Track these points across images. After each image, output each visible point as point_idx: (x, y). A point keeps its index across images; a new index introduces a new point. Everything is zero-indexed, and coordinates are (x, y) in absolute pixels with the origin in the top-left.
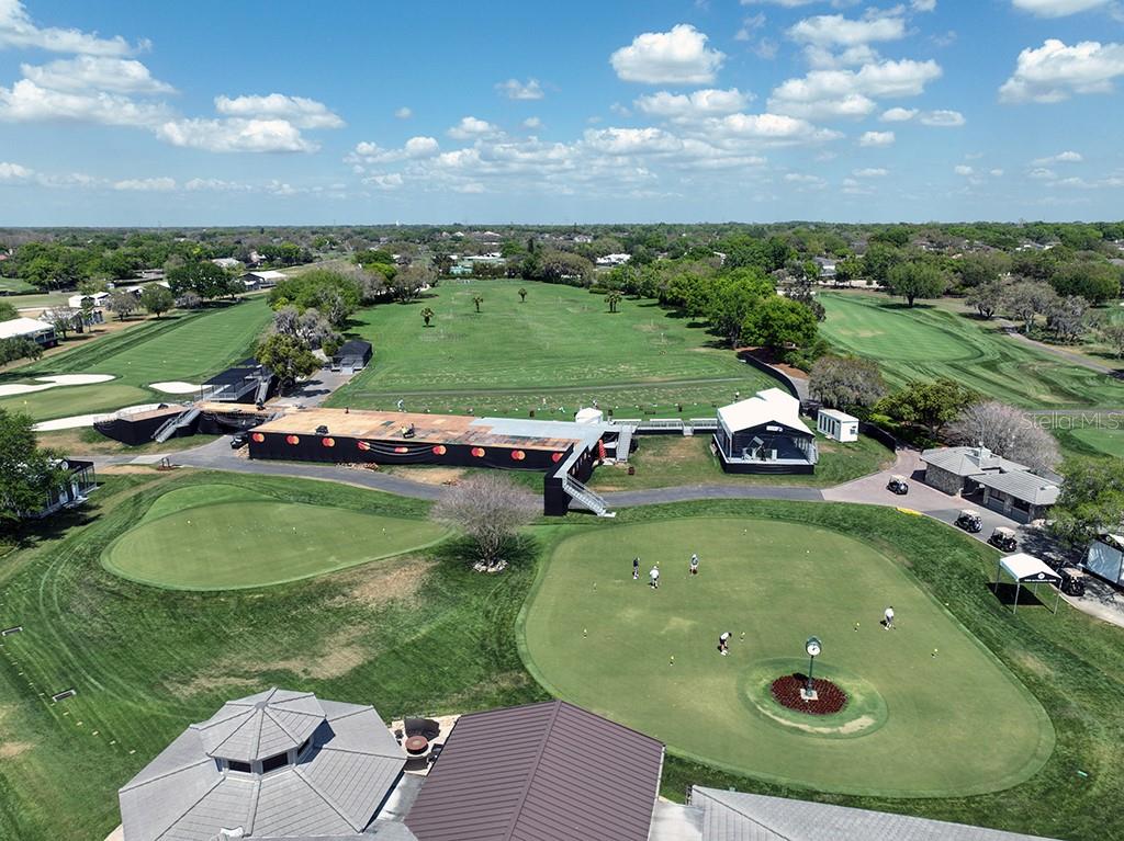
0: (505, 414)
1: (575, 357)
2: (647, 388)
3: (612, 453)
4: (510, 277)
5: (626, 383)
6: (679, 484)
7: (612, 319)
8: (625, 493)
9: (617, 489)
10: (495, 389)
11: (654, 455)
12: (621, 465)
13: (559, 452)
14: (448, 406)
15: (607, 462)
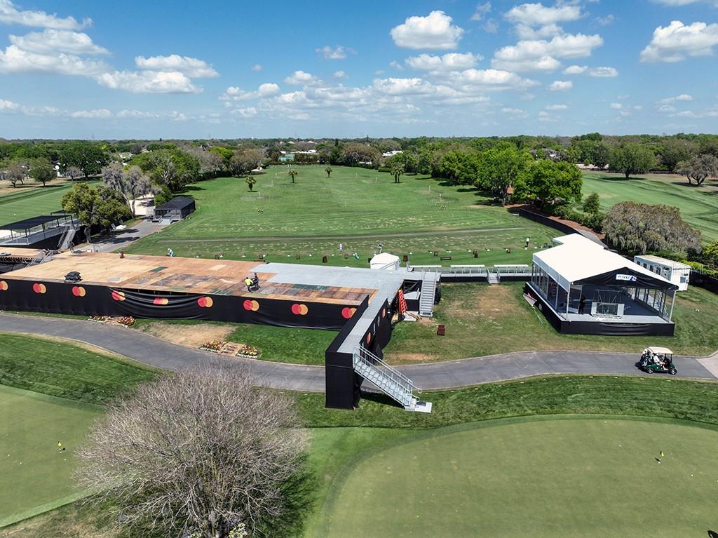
0: (298, 259)
1: (368, 212)
2: (437, 235)
3: (414, 305)
4: (321, 163)
5: (416, 232)
6: (507, 350)
7: (397, 187)
8: (438, 365)
9: (426, 358)
10: (294, 237)
11: (462, 307)
12: (426, 321)
13: (351, 307)
14: (242, 253)
15: (409, 316)
